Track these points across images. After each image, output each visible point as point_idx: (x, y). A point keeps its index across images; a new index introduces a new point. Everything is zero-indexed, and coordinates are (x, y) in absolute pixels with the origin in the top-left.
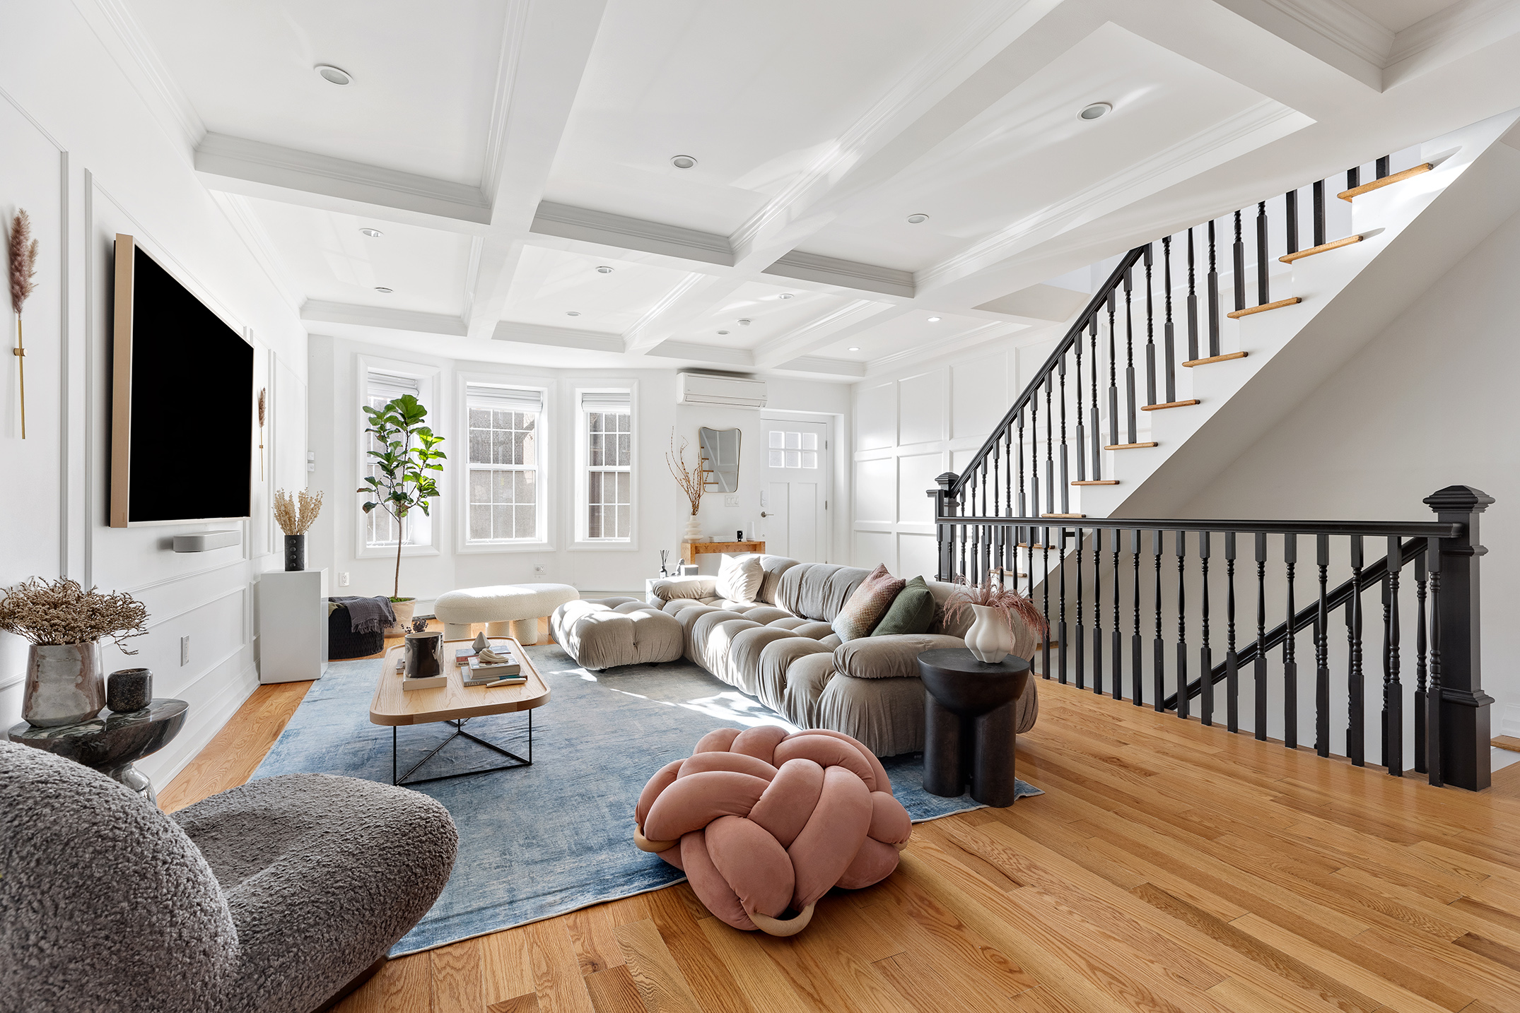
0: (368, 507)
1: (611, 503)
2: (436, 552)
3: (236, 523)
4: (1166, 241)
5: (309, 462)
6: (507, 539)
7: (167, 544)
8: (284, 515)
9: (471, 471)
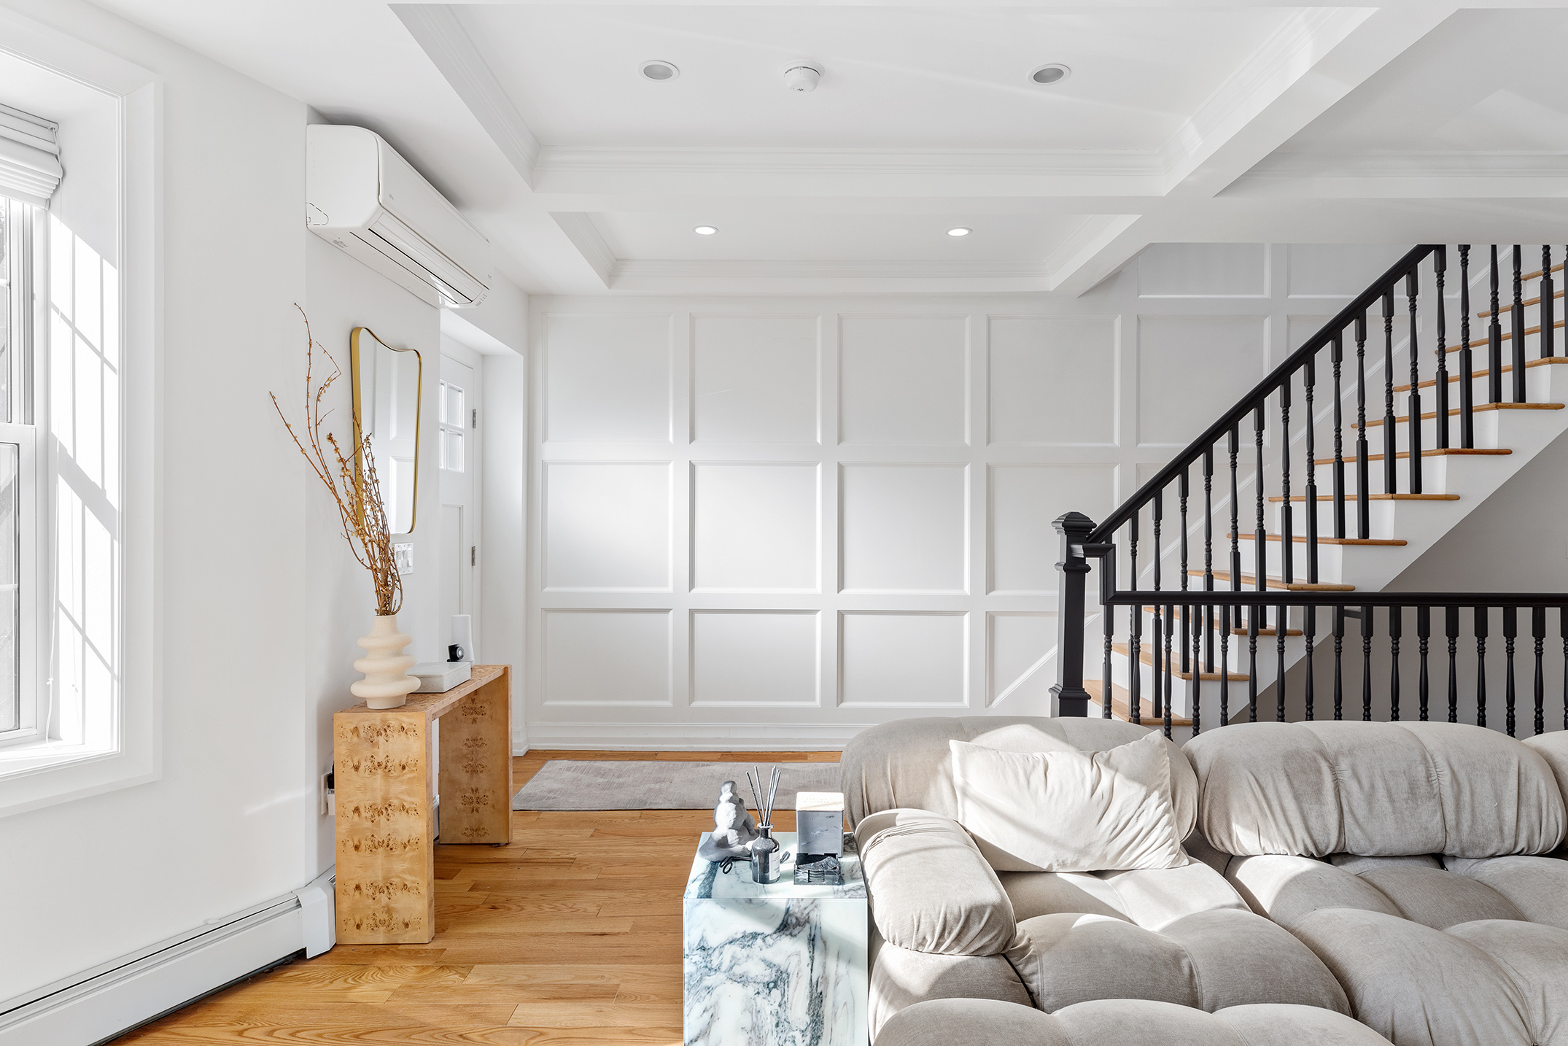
4: (1465, 250)
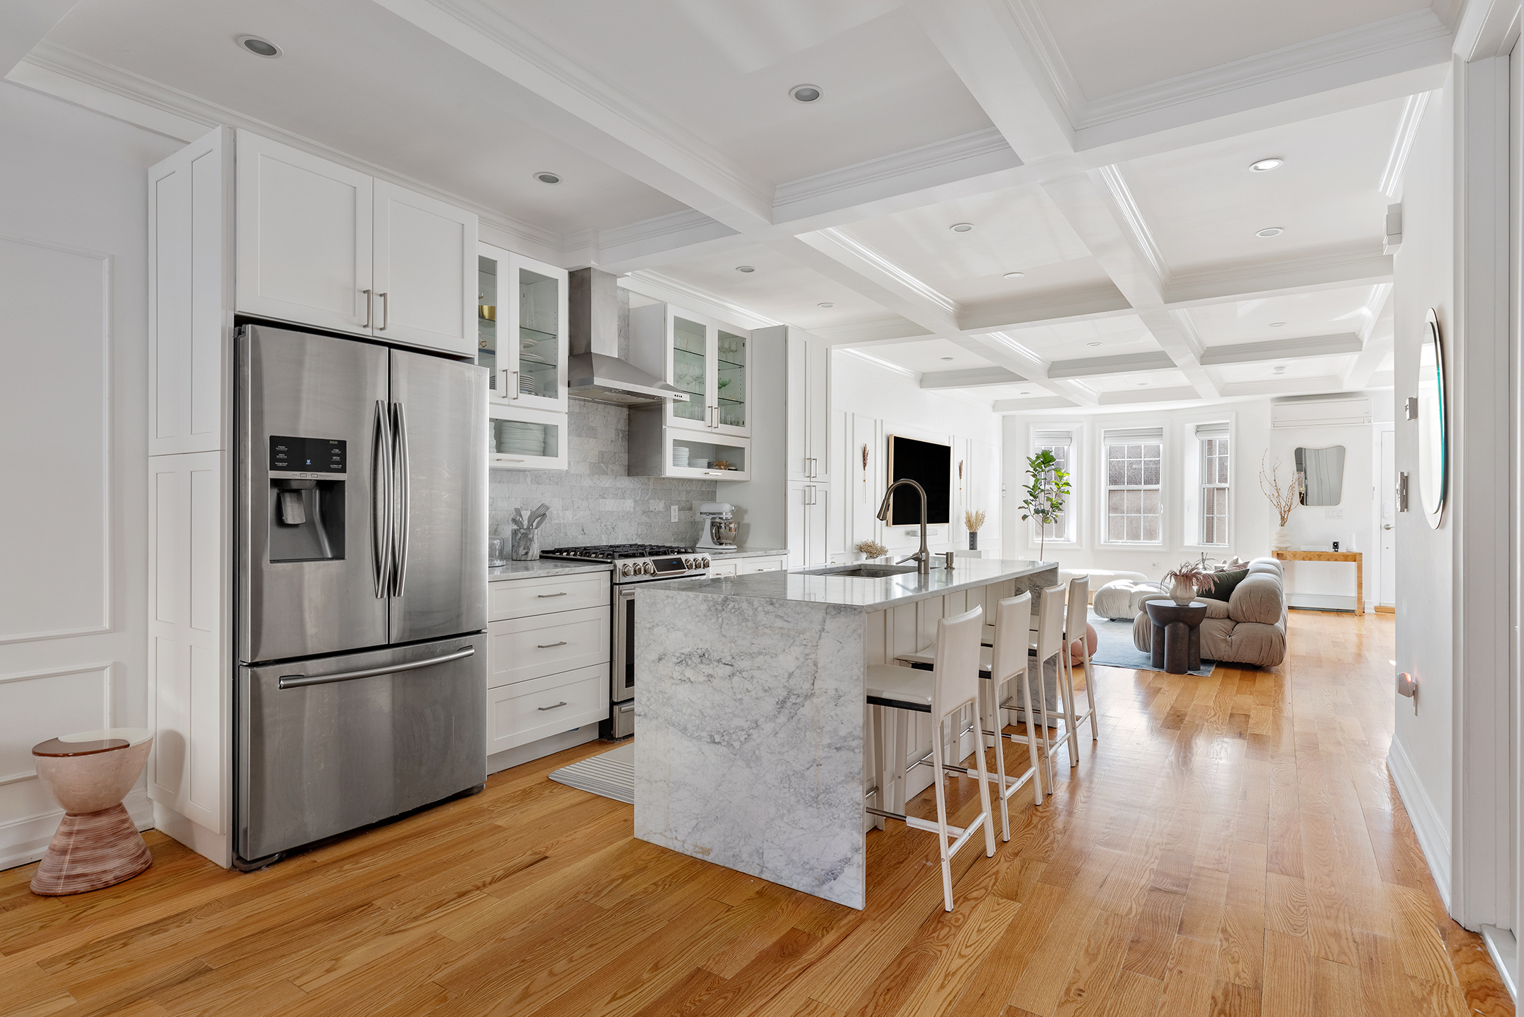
0: (1025, 517)
1: (1226, 514)
2: (1079, 547)
3: (946, 525)
5: (1003, 490)
6: (1137, 541)
7: (908, 533)
8: (970, 523)
9: (1109, 491)
